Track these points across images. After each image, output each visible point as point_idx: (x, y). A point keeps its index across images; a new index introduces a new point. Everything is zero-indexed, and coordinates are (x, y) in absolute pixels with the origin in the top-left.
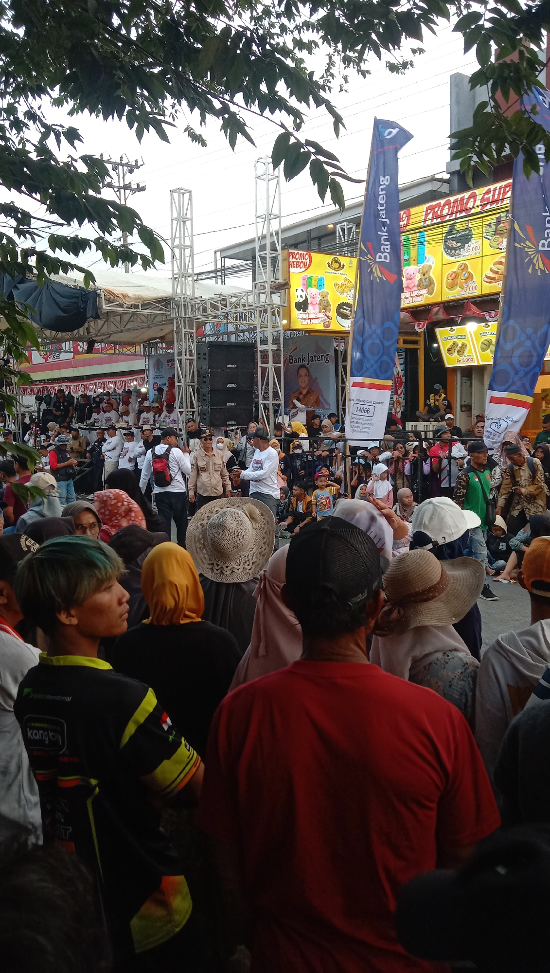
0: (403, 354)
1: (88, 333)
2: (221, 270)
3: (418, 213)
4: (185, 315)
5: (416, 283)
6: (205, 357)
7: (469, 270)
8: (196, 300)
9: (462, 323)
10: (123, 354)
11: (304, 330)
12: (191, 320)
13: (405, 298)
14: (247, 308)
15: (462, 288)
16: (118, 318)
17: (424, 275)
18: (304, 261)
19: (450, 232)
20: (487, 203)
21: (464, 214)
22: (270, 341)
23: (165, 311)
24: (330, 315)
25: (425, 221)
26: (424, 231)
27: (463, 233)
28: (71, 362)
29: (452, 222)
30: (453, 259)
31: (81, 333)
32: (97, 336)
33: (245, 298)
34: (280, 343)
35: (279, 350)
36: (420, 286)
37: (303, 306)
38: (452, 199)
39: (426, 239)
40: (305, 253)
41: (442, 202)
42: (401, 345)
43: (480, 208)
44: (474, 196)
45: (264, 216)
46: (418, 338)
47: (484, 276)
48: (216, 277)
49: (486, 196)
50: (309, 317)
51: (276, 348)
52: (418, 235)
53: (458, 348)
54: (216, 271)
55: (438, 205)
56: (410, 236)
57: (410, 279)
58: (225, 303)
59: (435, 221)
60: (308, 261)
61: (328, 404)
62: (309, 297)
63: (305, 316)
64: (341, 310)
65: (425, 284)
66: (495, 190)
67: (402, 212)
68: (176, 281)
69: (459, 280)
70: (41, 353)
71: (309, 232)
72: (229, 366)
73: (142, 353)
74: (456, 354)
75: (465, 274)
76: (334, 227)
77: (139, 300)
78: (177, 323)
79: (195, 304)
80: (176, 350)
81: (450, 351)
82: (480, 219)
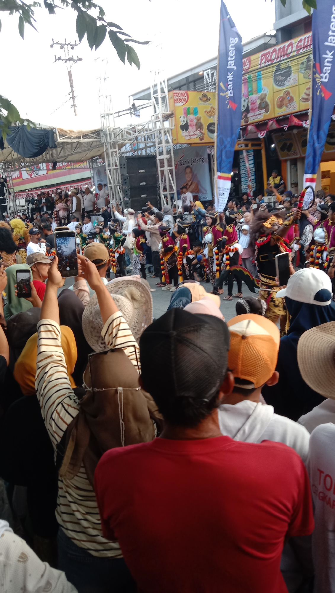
0: (252, 153)
1: (52, 157)
3: (256, 58)
4: (110, 140)
5: (258, 106)
6: (124, 166)
7: (291, 95)
8: (117, 129)
9: (289, 130)
10: (76, 168)
11: (186, 144)
12: (114, 143)
13: (251, 117)
14: (148, 132)
15: (287, 107)
16: (69, 146)
17: (262, 100)
19: (277, 71)
20: (300, 49)
21: (285, 57)
22: (165, 152)
23: (98, 138)
24: (203, 131)
26: (260, 71)
27: (286, 70)
28: (46, 176)
29: (278, 63)
30: (280, 88)
31: (48, 157)
32: (57, 158)
33: (147, 125)
34: (171, 153)
35: (171, 158)
36: (260, 108)
37: (185, 127)
38: (277, 48)
39: (262, 76)
40: (184, 92)
41: (271, 50)
42: (250, 147)
46: (261, 142)
47: (301, 98)
48: (131, 113)
49: (300, 44)
50: (190, 134)
51: (169, 157)
52: (257, 74)
53: (288, 147)
54: (130, 109)
55: (269, 53)
56: (252, 75)
57: (253, 104)
58: (134, 130)
59: (267, 64)
60: (186, 97)
61: (206, 190)
62: (189, 121)
63: (187, 134)
64: (210, 128)
65: (263, 106)
66: (305, 39)
67: (245, 60)
68: (103, 119)
69: (285, 102)
70: (28, 172)
71: (187, 78)
72: (141, 171)
73: (88, 167)
74: (286, 151)
75: (288, 98)
76: (203, 73)
77: (80, 133)
78: (106, 146)
79: (116, 132)
80: (106, 163)
81: (282, 149)
82: (297, 60)
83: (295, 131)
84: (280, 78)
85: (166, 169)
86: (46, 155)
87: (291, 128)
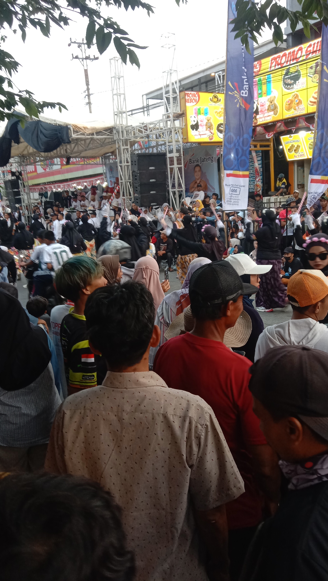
0: (261, 154)
1: (66, 152)
2: (147, 107)
3: (266, 63)
4: (123, 137)
5: (267, 108)
6: (135, 163)
7: (299, 98)
8: (129, 127)
9: (296, 132)
10: (89, 164)
11: (197, 143)
12: (126, 140)
13: (260, 118)
14: (160, 130)
15: (295, 109)
16: (83, 142)
17: (271, 102)
18: (195, 98)
19: (286, 74)
20: (310, 54)
21: (295, 61)
22: (175, 151)
23: (111, 135)
24: (213, 131)
25: (271, 67)
26: (270, 74)
27: (295, 74)
28: (60, 171)
29: (288, 67)
30: (289, 91)
31: (62, 152)
32: (71, 154)
33: (158, 124)
34: (181, 152)
35: (180, 156)
36: (269, 110)
37: (195, 127)
38: (287, 52)
39: (272, 79)
40: (195, 93)
41: (281, 54)
42: (259, 148)
43: (305, 56)
44: (301, 49)
45: (167, 72)
46: (270, 143)
47: (309, 101)
48: (144, 112)
49: (309, 49)
50: (200, 134)
51: (178, 156)
52: (266, 76)
53: (295, 148)
54: (143, 108)
55: (279, 57)
56: (262, 78)
57: (263, 106)
58: (146, 128)
59: (277, 67)
60: (197, 98)
61: (214, 188)
64: (220, 128)
65: (272, 108)
66: (314, 44)
67: (256, 63)
68: (116, 116)
69: (293, 105)
70: (42, 166)
71: (199, 79)
72: (151, 168)
73: (101, 163)
74: (293, 152)
75: (297, 100)
76: (215, 75)
77: (94, 130)
78: (118, 143)
79: (128, 130)
80: (118, 160)
81: (289, 150)
82: (306, 64)
83: (303, 133)
84: (289, 81)
85: (176, 166)
86: (61, 150)
87: (298, 130)
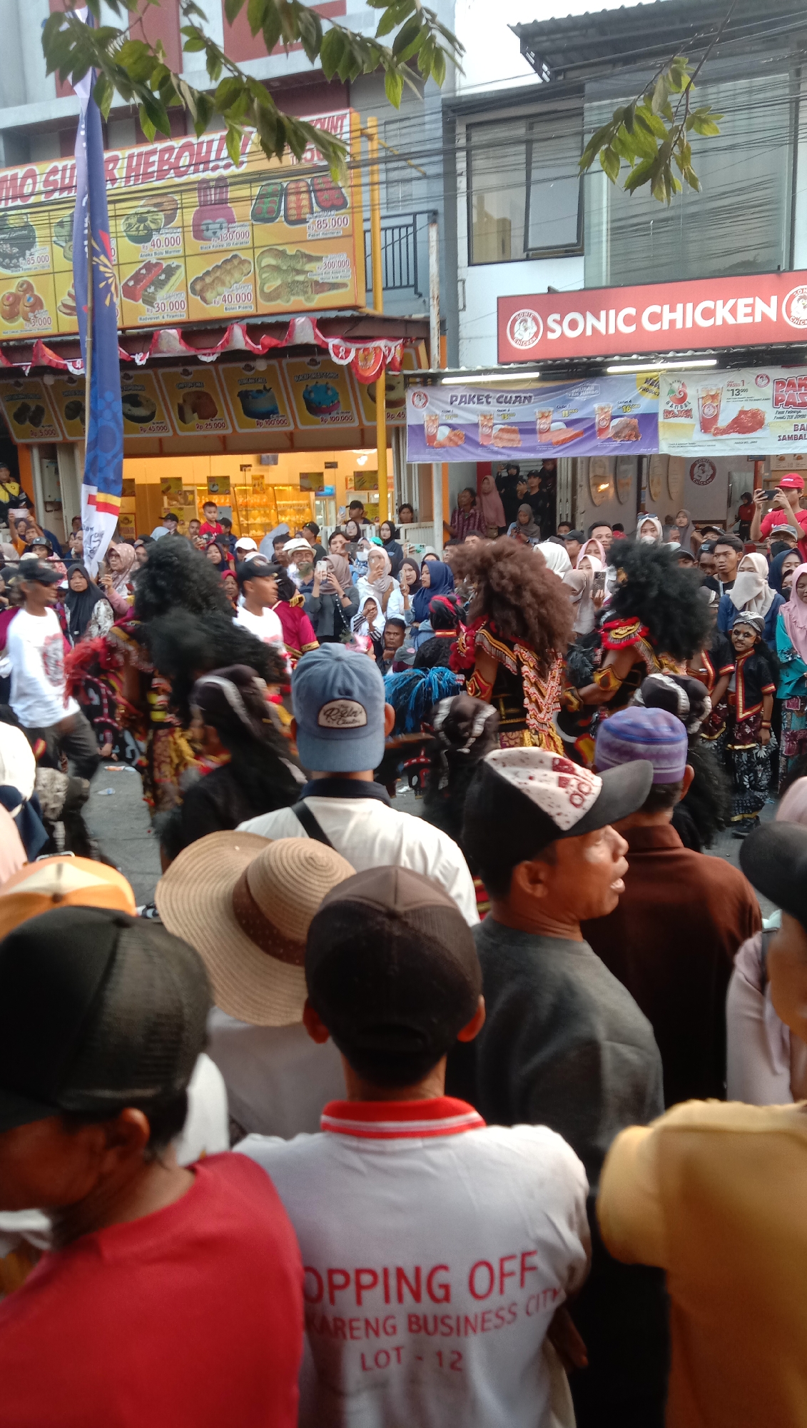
7: (36, 293)
9: (33, 375)
15: (27, 319)
20: (55, 190)
21: (19, 202)
27: (21, 233)
29: (2, 214)
30: (8, 273)
47: (59, 304)
49: (52, 178)
53: (31, 414)
66: (64, 169)
69: (21, 307)
74: (28, 423)
75: (30, 298)
81: (19, 416)
82: (47, 214)
83: (49, 380)
84: (7, 248)
87: (39, 371)
